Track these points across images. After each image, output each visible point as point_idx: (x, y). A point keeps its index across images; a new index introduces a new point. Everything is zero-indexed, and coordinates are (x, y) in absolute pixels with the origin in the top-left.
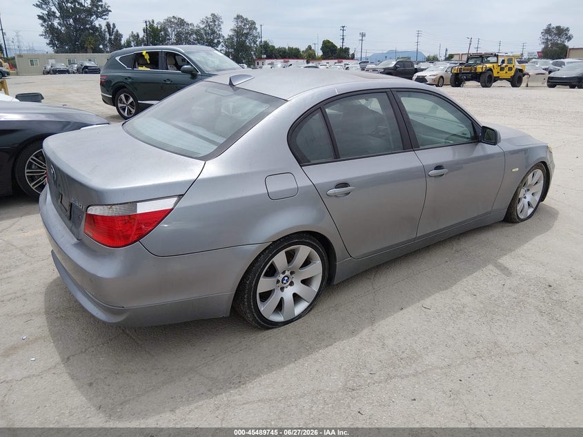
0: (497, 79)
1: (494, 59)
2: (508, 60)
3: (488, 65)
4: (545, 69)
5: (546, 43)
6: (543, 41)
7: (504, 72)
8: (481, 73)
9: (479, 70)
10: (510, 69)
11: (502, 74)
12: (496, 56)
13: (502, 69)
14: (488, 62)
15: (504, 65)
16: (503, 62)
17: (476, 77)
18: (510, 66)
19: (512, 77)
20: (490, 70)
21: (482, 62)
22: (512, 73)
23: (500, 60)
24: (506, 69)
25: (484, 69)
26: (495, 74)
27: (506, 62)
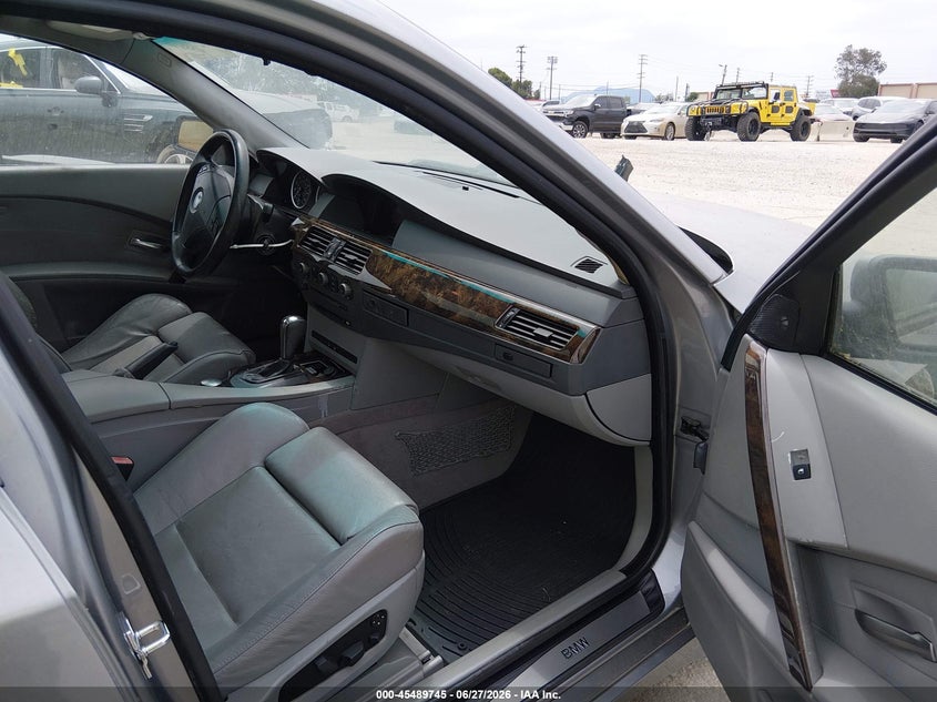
0: (766, 127)
1: (762, 92)
2: (786, 94)
3: (752, 103)
4: (847, 113)
5: (846, 75)
6: (840, 72)
7: (779, 114)
8: (739, 116)
9: (735, 111)
10: (789, 110)
11: (775, 119)
12: (765, 86)
13: (775, 110)
14: (752, 97)
15: (778, 102)
16: (777, 96)
17: (730, 122)
18: (788, 104)
19: (794, 124)
20: (755, 110)
21: (741, 96)
22: (792, 117)
23: (772, 93)
24: (783, 110)
25: (744, 110)
26: (764, 119)
27: (782, 97)
